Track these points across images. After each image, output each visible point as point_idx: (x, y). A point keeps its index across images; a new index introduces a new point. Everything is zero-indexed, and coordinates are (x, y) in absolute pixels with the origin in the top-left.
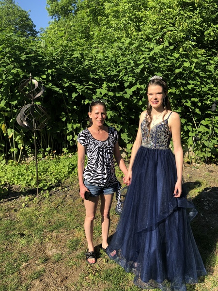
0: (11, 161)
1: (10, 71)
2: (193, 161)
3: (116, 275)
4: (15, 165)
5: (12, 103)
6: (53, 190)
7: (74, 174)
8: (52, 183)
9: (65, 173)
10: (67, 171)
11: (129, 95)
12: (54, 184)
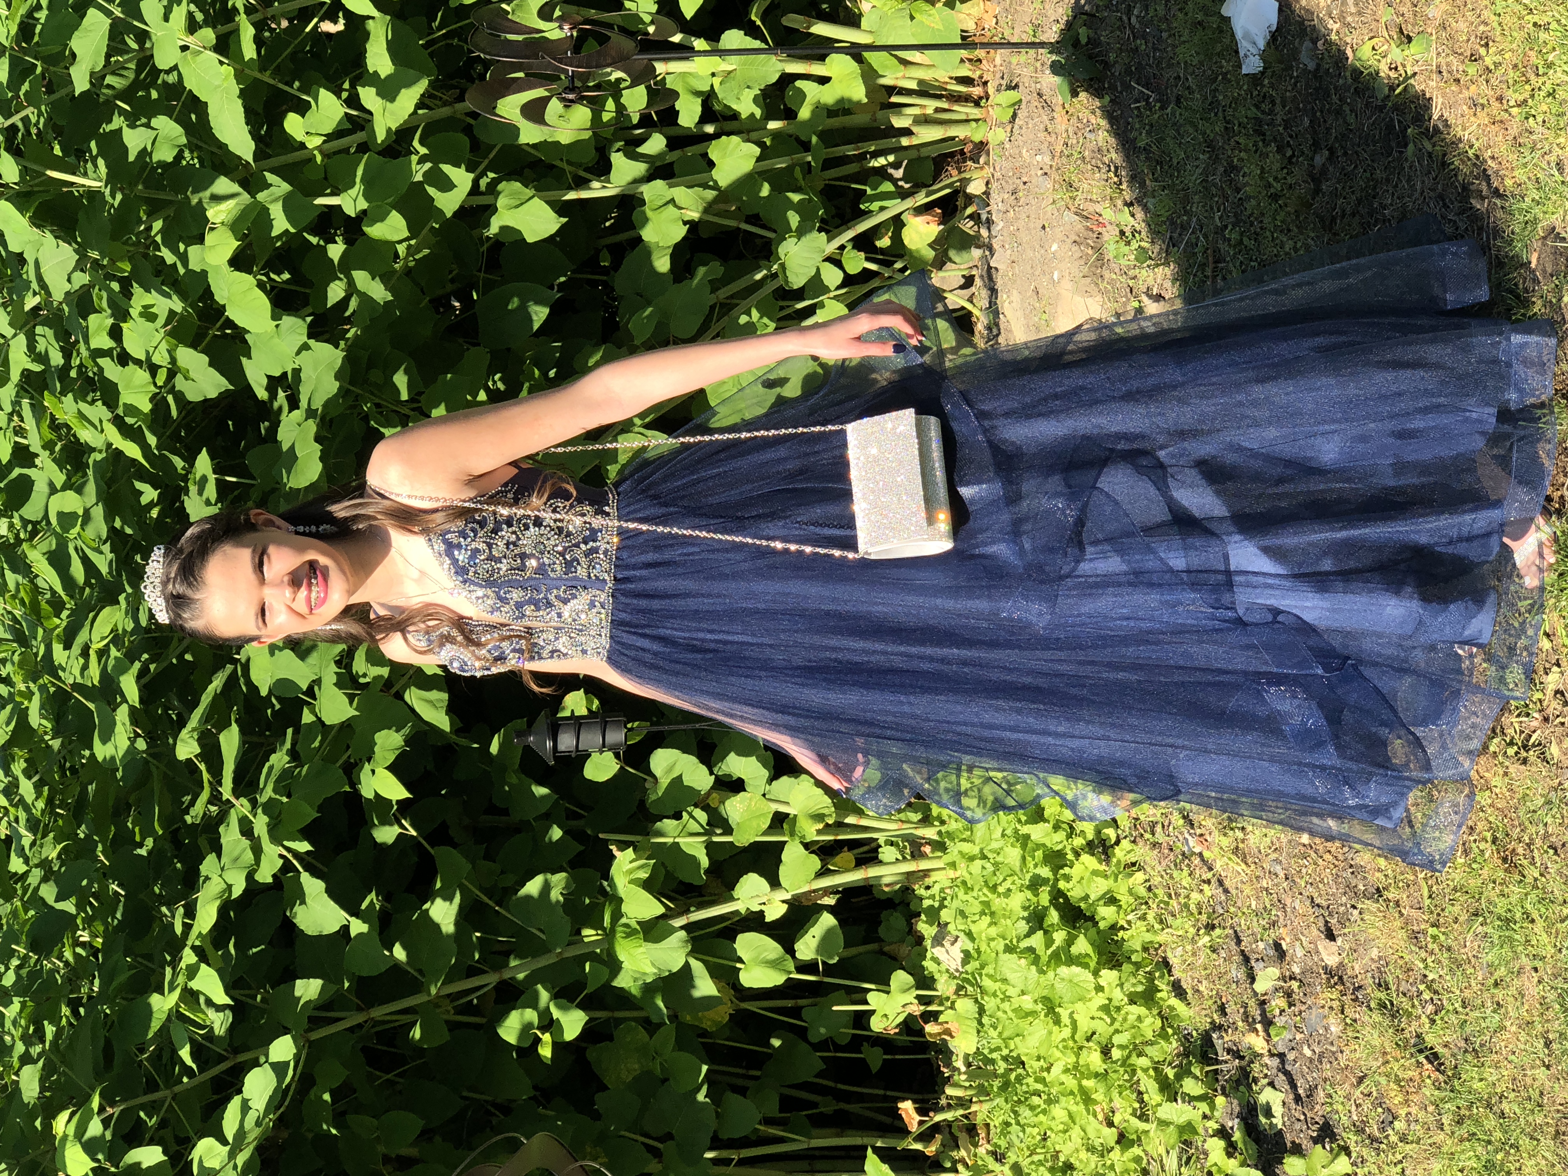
6: (1277, 1110)
7: (1125, 899)
8: (1213, 1125)
9: (1118, 996)
10: (1096, 973)
11: (305, 347)
12: (1220, 1100)
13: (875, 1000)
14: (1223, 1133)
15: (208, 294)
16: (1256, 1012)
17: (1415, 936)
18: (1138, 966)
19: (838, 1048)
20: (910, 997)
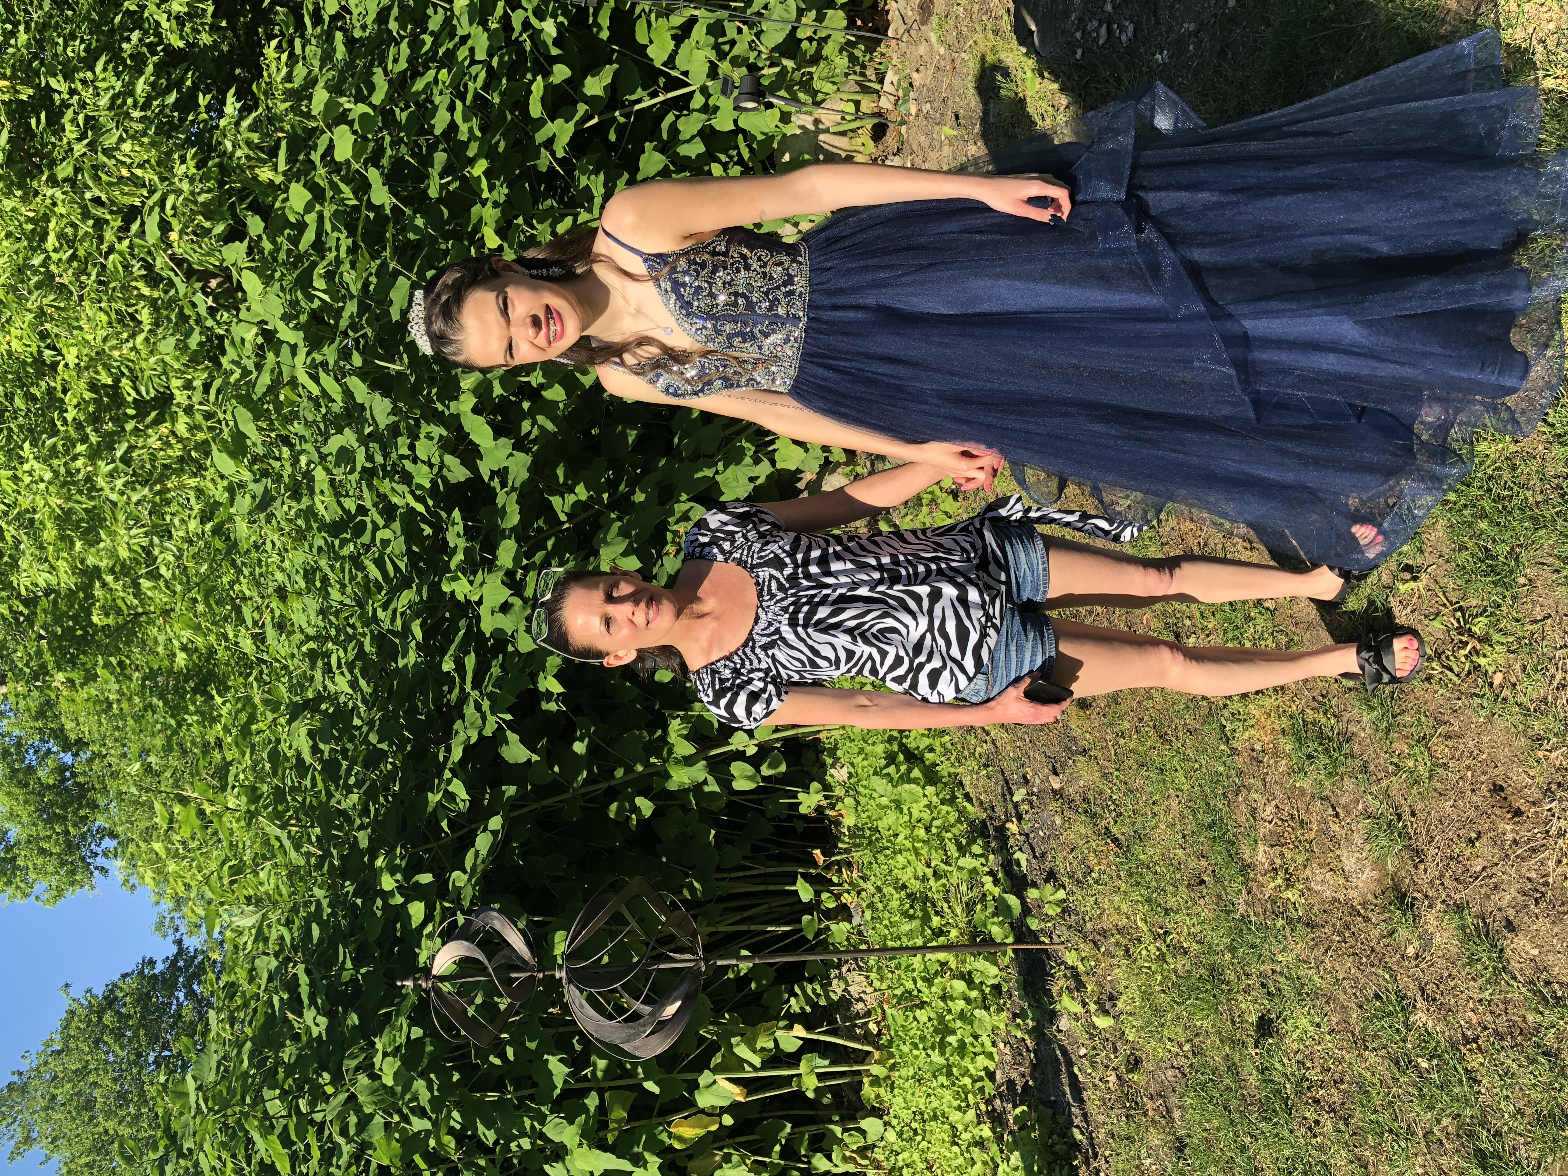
0: (868, 1091)
1: (390, 1091)
2: (867, 105)
3: (1483, 525)
4: (893, 1068)
5: (559, 1082)
6: (1024, 863)
7: (939, 749)
8: (986, 869)
9: (935, 800)
10: (923, 788)
11: (511, 455)
12: (991, 857)
13: (801, 797)
14: (991, 873)
15: (461, 427)
16: (1013, 812)
17: (1105, 776)
18: (946, 784)
19: (781, 820)
20: (820, 797)
